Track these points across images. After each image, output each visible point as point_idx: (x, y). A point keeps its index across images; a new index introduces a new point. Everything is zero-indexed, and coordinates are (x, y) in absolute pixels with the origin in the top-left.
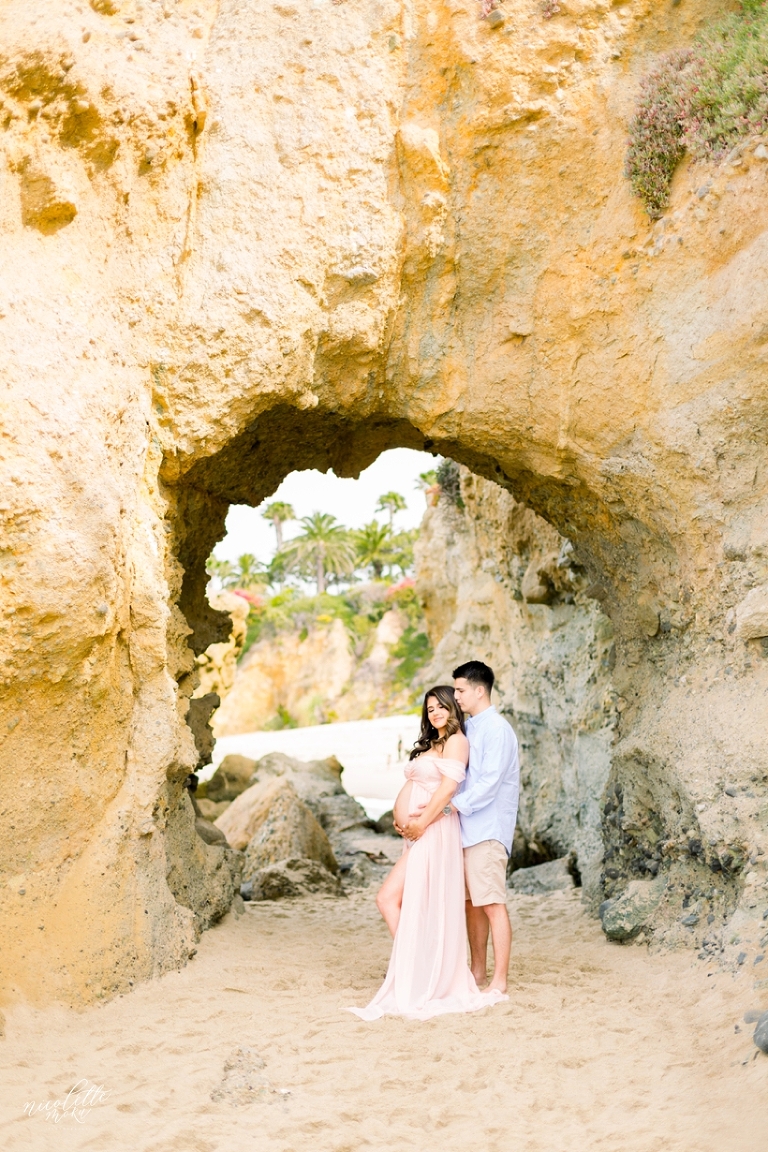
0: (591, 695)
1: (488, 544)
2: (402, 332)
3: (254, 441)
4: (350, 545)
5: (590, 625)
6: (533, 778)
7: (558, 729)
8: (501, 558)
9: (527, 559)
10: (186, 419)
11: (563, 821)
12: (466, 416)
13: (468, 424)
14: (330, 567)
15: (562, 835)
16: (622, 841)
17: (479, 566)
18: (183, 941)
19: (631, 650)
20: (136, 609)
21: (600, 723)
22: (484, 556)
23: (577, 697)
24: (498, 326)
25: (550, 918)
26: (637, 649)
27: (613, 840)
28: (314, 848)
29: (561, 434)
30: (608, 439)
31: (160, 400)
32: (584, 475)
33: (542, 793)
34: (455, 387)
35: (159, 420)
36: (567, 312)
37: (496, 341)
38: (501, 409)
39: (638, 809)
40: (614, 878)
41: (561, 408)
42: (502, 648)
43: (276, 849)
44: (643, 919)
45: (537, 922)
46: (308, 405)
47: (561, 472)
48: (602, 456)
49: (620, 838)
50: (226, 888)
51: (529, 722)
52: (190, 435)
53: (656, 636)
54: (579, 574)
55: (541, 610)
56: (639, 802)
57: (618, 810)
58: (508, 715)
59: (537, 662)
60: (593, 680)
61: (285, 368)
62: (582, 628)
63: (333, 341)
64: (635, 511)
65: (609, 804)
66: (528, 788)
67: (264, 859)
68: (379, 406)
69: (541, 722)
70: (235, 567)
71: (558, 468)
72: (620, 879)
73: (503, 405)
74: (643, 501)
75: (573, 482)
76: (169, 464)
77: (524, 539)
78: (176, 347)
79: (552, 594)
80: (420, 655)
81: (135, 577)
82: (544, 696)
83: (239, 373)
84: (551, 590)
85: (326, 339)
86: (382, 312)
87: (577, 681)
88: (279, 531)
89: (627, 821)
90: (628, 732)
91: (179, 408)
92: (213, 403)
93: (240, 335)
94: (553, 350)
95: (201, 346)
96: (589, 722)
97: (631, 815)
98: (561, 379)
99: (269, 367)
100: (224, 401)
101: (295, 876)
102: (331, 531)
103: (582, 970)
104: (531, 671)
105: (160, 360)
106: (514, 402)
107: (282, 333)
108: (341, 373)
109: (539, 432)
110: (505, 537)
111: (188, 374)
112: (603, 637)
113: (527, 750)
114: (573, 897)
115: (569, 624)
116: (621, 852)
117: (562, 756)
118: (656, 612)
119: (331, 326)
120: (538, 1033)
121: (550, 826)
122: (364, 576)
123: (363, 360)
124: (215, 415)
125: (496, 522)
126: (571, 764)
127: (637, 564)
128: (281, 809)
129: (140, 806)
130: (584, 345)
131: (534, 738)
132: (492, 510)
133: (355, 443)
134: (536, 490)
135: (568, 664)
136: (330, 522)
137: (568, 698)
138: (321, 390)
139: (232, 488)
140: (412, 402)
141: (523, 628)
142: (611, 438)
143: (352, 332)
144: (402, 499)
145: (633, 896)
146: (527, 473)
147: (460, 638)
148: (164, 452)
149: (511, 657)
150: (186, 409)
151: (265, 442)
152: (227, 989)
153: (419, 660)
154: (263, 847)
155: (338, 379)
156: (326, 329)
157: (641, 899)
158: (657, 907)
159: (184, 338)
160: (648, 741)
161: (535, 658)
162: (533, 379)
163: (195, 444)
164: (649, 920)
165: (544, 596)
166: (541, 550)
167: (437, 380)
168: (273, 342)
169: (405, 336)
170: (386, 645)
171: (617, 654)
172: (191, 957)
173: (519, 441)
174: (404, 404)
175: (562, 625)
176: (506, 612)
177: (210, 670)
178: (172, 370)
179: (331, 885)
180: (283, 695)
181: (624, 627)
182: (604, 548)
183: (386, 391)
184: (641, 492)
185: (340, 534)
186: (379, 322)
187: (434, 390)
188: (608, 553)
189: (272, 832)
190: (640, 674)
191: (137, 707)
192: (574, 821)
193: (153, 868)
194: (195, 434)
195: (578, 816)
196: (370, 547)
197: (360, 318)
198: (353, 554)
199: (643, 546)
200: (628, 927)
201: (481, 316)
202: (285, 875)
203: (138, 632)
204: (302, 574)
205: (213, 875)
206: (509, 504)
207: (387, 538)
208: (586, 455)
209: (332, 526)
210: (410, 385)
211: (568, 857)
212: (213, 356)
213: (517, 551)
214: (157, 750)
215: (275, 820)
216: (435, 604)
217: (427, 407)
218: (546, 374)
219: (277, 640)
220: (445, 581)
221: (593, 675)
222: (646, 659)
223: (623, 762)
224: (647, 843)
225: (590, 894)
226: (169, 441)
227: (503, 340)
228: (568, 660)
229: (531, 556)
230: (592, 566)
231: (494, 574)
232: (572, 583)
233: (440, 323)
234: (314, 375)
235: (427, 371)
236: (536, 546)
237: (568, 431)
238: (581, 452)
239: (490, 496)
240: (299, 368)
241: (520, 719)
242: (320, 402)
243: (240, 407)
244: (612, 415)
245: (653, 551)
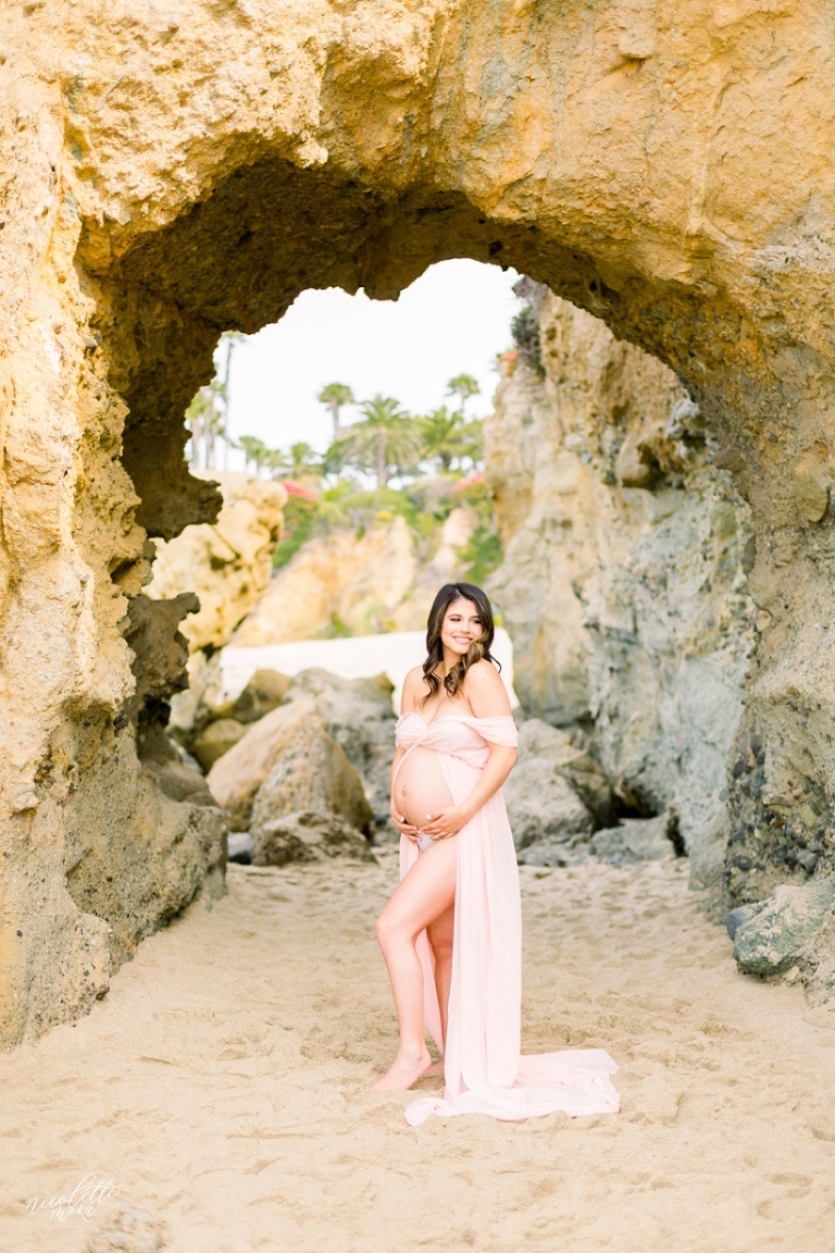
0: (703, 607)
1: (575, 415)
2: (457, 53)
3: (244, 232)
4: (415, 434)
5: (705, 517)
6: (622, 708)
7: (656, 650)
8: (590, 429)
9: (624, 430)
10: (118, 168)
11: (659, 765)
12: (549, 186)
13: (552, 199)
14: (392, 458)
15: (657, 783)
16: (759, 817)
17: (561, 443)
18: (87, 974)
19: (780, 543)
20: (14, 453)
21: (715, 643)
22: (569, 431)
23: (685, 608)
24: (601, 46)
25: (649, 915)
26: (789, 541)
27: (744, 815)
28: (341, 793)
29: (694, 211)
30: (766, 217)
31: (77, 137)
32: (724, 277)
33: (632, 728)
34: (534, 141)
35: (77, 168)
36: (710, 16)
37: (599, 70)
38: (603, 174)
39: (788, 776)
40: (745, 869)
41: (695, 171)
42: (587, 547)
43: (292, 794)
44: (798, 946)
45: (630, 921)
46: (312, 162)
47: (688, 274)
48: (755, 244)
49: (755, 813)
50: (188, 870)
51: (620, 640)
52: (125, 194)
53: (820, 521)
54: (693, 449)
55: (640, 497)
56: (791, 765)
57: (754, 773)
58: (593, 630)
59: (632, 565)
60: (707, 588)
61: (274, 96)
62: (694, 520)
63: (350, 59)
64: (802, 331)
65: (740, 763)
66: (615, 721)
67: (277, 807)
68: (421, 171)
69: (633, 639)
70: (285, 457)
71: (685, 267)
72: (753, 871)
73: (606, 169)
74: (816, 313)
75: (708, 290)
76: (92, 239)
77: (622, 403)
78: (101, 52)
79: (656, 475)
80: (492, 559)
81: (14, 403)
82: (639, 607)
83: (201, 99)
84: (655, 471)
85: (340, 56)
86: (425, 16)
87: (684, 589)
88: (336, 417)
89: (770, 792)
90: (774, 662)
91: (108, 150)
92: (161, 144)
93: (204, 38)
94: (685, 79)
95: (141, 53)
96: (700, 643)
97: (776, 784)
98: (696, 125)
99: (248, 90)
100: (177, 141)
101: (309, 835)
102: (396, 417)
103: (706, 1031)
104: (623, 575)
105: (75, 72)
106: (622, 162)
107: (269, 39)
108: (363, 116)
109: (659, 210)
110: (596, 402)
111: (121, 97)
112: (722, 531)
113: (614, 674)
114: (676, 875)
115: (676, 515)
116: (757, 833)
117: (661, 684)
118: (823, 485)
119: (346, 35)
120: (644, 1177)
121: (642, 770)
122: (430, 469)
123: (397, 94)
124: (163, 164)
125: (585, 382)
126: (672, 695)
127: (796, 415)
128: (302, 743)
129: (13, 767)
130: (735, 70)
131: (625, 660)
132: (580, 367)
133: (391, 245)
134: (649, 310)
135: (674, 567)
136: (394, 407)
137: (672, 610)
138: (332, 140)
139: (215, 303)
140: (470, 164)
141: (615, 521)
142: (770, 213)
143: (379, 46)
144: (476, 383)
145: (782, 910)
146: (637, 280)
147: (535, 536)
148: (84, 219)
149: (598, 558)
150: (118, 154)
151: (260, 234)
152: (144, 1059)
153: (490, 565)
154: (277, 791)
155: (359, 124)
156: (338, 39)
157: (795, 915)
158: (821, 930)
159: (115, 38)
160: (811, 677)
161: (629, 559)
162: (652, 127)
163: (132, 208)
164: (806, 949)
165: (646, 478)
166: (642, 419)
167: (507, 130)
168: (255, 53)
169: (460, 59)
170: (455, 547)
171: (758, 549)
172: (101, 997)
173: (629, 226)
174: (457, 168)
175: (667, 516)
176: (593, 502)
177: (238, 568)
178: (95, 89)
179: (357, 847)
180: (336, 601)
181: (771, 508)
182: (746, 393)
183: (431, 146)
184: (814, 299)
185: (404, 421)
186: (421, 34)
187: (503, 146)
188: (752, 400)
189: (289, 772)
190: (793, 578)
191: (14, 608)
192: (673, 766)
193: (37, 862)
194: (132, 192)
195: (679, 761)
196: (438, 435)
197: (392, 25)
198: (419, 442)
199: (809, 388)
200: (775, 958)
201: (576, 32)
202: (296, 834)
203: (17, 489)
204: (361, 466)
205: (166, 853)
206: (603, 358)
207: (457, 427)
208: (730, 244)
209: (395, 412)
210: (466, 137)
211: (666, 817)
212: (159, 70)
213: (611, 420)
214: (42, 678)
215: (293, 757)
216: (507, 495)
217: (492, 172)
218: (673, 118)
219: (331, 538)
220: (520, 468)
221: (707, 581)
222: (802, 555)
223: (769, 706)
224: (801, 826)
225: (704, 879)
226: (92, 203)
227: (608, 66)
228: (673, 561)
229: (629, 426)
230: (725, 421)
231: (579, 454)
232: (683, 461)
233: (513, 41)
234: (321, 113)
235: (492, 115)
236: (636, 413)
237: (704, 205)
238: (722, 239)
239: (579, 350)
240: (295, 99)
241: (608, 635)
242: (330, 158)
243: (202, 154)
244: (775, 176)
245: (823, 393)
